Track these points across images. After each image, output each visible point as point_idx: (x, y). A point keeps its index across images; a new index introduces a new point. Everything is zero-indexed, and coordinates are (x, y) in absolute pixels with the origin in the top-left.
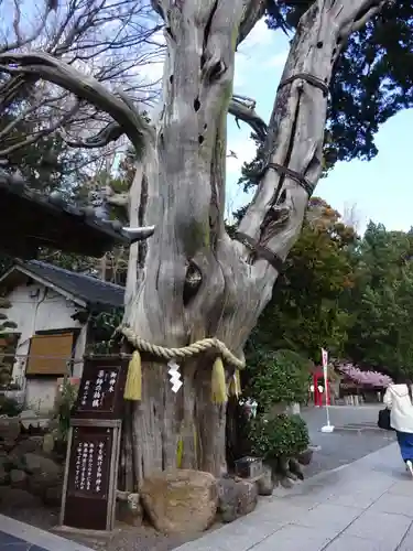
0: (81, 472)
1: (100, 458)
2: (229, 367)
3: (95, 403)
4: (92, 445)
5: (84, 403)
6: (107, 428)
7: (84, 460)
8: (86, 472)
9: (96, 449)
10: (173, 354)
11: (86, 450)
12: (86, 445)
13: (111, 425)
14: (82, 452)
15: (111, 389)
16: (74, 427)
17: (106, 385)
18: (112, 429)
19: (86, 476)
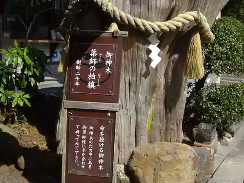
0: (81, 152)
1: (102, 140)
2: (205, 41)
3: (91, 85)
4: (91, 128)
5: (77, 84)
6: (107, 112)
7: (84, 142)
8: (87, 153)
9: (97, 131)
10: (157, 29)
11: (84, 132)
12: (84, 127)
13: (111, 109)
14: (81, 134)
15: (108, 70)
16: (69, 110)
17: (101, 66)
18: (113, 113)
19: (87, 156)
